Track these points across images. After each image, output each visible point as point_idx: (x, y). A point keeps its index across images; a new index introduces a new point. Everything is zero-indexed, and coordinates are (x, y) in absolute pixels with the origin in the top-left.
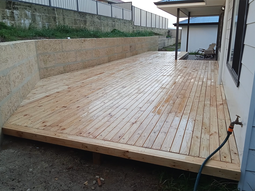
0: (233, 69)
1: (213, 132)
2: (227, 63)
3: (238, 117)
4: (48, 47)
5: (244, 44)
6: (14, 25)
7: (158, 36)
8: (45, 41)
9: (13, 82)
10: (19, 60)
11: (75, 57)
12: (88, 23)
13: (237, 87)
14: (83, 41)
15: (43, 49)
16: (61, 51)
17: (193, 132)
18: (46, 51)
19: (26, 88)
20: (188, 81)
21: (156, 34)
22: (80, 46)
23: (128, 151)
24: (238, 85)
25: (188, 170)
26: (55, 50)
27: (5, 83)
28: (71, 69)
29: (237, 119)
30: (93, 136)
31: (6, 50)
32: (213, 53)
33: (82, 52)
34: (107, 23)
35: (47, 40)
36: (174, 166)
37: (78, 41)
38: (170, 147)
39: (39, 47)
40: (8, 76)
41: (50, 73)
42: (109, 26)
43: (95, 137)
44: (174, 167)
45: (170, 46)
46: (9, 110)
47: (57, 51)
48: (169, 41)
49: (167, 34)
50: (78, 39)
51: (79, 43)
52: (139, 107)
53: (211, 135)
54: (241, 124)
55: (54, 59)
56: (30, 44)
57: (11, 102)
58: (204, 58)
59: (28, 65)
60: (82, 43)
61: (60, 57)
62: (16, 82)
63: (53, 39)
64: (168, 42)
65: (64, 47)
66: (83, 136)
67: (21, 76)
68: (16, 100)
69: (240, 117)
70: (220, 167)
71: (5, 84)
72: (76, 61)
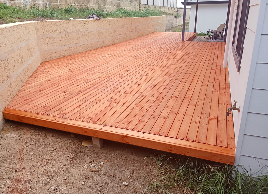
0: (236, 52)
1: (212, 117)
2: (232, 46)
3: (236, 102)
4: (49, 29)
5: (246, 28)
6: (14, 6)
7: (165, 16)
8: (45, 22)
9: (12, 66)
10: (18, 43)
11: (77, 39)
12: (91, 2)
13: (238, 72)
14: (85, 22)
15: (43, 31)
16: (62, 32)
17: (192, 117)
18: (46, 33)
19: (27, 72)
20: (193, 64)
21: (164, 13)
22: (82, 27)
23: (126, 136)
24: (239, 69)
25: (184, 154)
26: (56, 31)
27: (3, 67)
28: (74, 51)
29: (235, 105)
30: (92, 120)
31: (3, 33)
32: (222, 34)
33: (85, 34)
34: (112, 2)
35: (48, 21)
36: (171, 150)
37: (80, 22)
38: (168, 131)
39: (40, 29)
40: (6, 60)
41: (52, 56)
42: (113, 5)
43: (95, 122)
44: (170, 152)
45: (179, 26)
46: (9, 95)
47: (58, 32)
48: (178, 20)
49: (175, 13)
50: (80, 20)
51: (81, 24)
52: (141, 92)
53: (210, 120)
54: (238, 109)
55: (55, 41)
56: (29, 26)
57: (11, 87)
58: (213, 40)
59: (28, 48)
60: (84, 24)
61: (61, 39)
62: (16, 66)
63: (53, 19)
64: (176, 22)
65: (65, 29)
66: (82, 121)
67: (21, 59)
68: (16, 84)
69: (237, 103)
70: (215, 151)
71: (3, 69)
72: (78, 43)
